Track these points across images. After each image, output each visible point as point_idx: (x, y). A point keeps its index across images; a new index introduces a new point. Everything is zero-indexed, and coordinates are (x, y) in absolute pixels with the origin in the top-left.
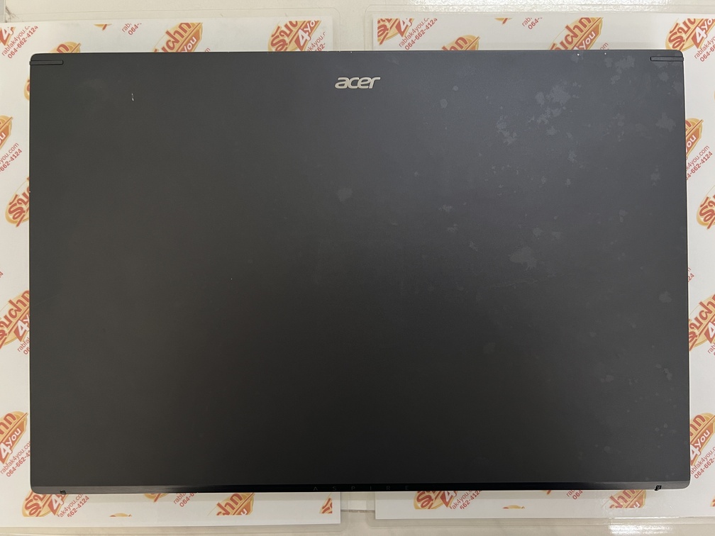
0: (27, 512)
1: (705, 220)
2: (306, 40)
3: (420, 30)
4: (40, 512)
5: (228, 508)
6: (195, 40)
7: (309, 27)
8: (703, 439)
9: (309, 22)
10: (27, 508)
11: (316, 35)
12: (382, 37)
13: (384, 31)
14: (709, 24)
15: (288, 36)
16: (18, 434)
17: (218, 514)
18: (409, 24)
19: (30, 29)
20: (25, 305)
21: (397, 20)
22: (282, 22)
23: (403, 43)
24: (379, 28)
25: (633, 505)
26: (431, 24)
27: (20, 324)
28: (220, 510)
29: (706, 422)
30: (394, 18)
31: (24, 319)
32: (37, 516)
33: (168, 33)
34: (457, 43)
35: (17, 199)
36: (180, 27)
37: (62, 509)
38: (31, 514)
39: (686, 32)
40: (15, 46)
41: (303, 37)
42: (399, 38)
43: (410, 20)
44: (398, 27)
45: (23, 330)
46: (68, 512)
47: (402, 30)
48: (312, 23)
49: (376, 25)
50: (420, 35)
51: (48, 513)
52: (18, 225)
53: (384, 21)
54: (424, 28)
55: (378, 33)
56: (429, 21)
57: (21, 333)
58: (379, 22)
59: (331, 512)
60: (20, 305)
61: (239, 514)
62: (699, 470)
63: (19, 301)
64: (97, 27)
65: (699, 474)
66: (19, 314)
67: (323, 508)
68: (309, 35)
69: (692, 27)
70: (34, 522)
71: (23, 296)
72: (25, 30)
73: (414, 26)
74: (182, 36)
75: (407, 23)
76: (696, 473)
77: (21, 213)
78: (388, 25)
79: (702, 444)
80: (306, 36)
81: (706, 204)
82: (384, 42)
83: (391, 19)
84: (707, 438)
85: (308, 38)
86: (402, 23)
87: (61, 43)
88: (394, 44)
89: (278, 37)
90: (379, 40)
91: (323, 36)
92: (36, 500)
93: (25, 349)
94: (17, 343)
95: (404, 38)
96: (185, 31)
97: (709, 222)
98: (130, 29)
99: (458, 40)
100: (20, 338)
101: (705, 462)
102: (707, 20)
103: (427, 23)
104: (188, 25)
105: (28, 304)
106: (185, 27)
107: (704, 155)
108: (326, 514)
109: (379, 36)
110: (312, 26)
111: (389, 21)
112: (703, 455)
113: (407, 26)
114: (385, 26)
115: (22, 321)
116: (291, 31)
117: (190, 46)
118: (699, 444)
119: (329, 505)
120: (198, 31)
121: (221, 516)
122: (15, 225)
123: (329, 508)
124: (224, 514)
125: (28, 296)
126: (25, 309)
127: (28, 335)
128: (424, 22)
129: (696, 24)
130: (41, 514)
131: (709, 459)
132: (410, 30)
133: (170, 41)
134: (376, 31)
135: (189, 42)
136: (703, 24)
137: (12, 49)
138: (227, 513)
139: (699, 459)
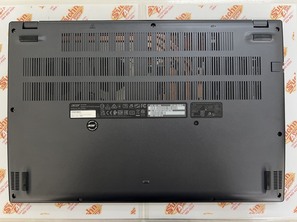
0: (5, 212)
1: (289, 90)
2: (127, 13)
3: (166, 11)
4: (11, 212)
5: (91, 211)
6: (80, 13)
7: (128, 8)
8: (289, 184)
9: (128, 6)
10: (5, 210)
11: (131, 11)
12: (150, 14)
13: (151, 11)
14: (288, 8)
15: (119, 11)
16: (2, 179)
17: (87, 214)
18: (162, 8)
19: (11, 8)
20: (6, 124)
21: (156, 6)
22: (117, 6)
23: (159, 16)
24: (149, 10)
25: (259, 212)
26: (171, 8)
27: (4, 131)
28: (87, 212)
29: (291, 176)
30: (155, 6)
31: (5, 129)
32: (9, 213)
33: (69, 10)
34: (182, 16)
35: (3, 79)
36: (74, 8)
37: (20, 211)
38: (6, 213)
39: (278, 11)
40: (5, 15)
41: (126, 12)
42: (157, 14)
43: (162, 6)
44: (157, 9)
45: (5, 134)
46: (23, 212)
47: (159, 11)
48: (130, 7)
49: (147, 9)
50: (166, 13)
51: (14, 212)
52: (3, 90)
53: (151, 7)
54: (168, 10)
55: (149, 12)
56: (170, 7)
57: (4, 135)
58: (149, 7)
59: (135, 214)
60: (4, 123)
61: (96, 214)
62: (288, 197)
63: (3, 122)
64: (39, 7)
65: (288, 199)
66: (3, 127)
67: (132, 212)
68: (128, 11)
69: (281, 9)
70: (8, 216)
71: (5, 120)
72: (9, 8)
73: (164, 9)
74: (75, 11)
75: (161, 7)
76: (286, 198)
77: (5, 84)
78: (153, 9)
79: (289, 186)
80: (127, 12)
81: (289, 83)
82: (151, 16)
83: (154, 6)
84: (291, 183)
85: (128, 13)
86: (158, 8)
87: (25, 14)
88: (155, 17)
89: (115, 12)
90: (149, 15)
91: (134, 12)
92: (9, 207)
93: (5, 142)
94: (2, 139)
95: (159, 14)
96: (76, 9)
97: (291, 91)
98: (53, 8)
99: (182, 15)
100: (4, 138)
101: (290, 194)
102: (287, 6)
103: (169, 8)
104: (78, 7)
105: (7, 123)
106: (76, 8)
107: (288, 62)
108: (133, 214)
109: (149, 13)
110: (129, 8)
111: (153, 7)
112: (289, 191)
113: (161, 9)
114: (151, 9)
115: (4, 130)
116: (121, 10)
117: (78, 16)
118: (288, 186)
119: (134, 211)
120: (82, 10)
121: (88, 215)
122: (2, 89)
123: (134, 212)
124: (89, 214)
125: (7, 119)
126: (6, 125)
127: (7, 136)
128: (168, 7)
129: (282, 8)
130: (11, 213)
131: (292, 192)
132: (162, 11)
133: (70, 13)
134: (147, 11)
135: (78, 14)
136: (286, 8)
137: (4, 16)
138: (90, 213)
139: (288, 192)
